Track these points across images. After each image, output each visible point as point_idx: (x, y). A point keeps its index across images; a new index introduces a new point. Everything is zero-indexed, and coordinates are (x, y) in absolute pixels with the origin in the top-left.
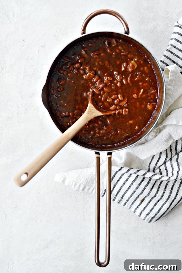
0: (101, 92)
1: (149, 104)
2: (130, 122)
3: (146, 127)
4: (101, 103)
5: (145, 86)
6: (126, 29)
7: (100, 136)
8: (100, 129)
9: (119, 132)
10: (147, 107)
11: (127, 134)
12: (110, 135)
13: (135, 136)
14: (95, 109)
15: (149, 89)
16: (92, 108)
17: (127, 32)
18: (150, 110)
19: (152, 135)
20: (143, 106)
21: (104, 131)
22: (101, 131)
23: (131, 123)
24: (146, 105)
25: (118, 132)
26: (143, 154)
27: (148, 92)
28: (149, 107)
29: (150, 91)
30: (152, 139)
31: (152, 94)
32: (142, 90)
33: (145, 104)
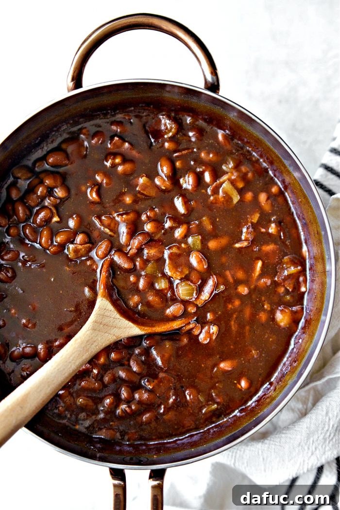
0: (137, 263)
1: (282, 311)
2: (222, 365)
3: (271, 384)
4: (136, 298)
5: (267, 254)
6: (209, 78)
7: (132, 410)
8: (135, 387)
9: (188, 397)
10: (273, 319)
11: (215, 402)
12: (162, 406)
13: (240, 412)
14: (118, 316)
15: (280, 262)
16: (106, 314)
17: (214, 87)
18: (284, 329)
19: (293, 410)
20: (263, 316)
21: (146, 396)
22: (137, 396)
23: (227, 369)
24: (272, 313)
25: (186, 397)
26: (265, 471)
27: (277, 272)
28: (282, 318)
29: (283, 269)
30: (294, 423)
31: (289, 276)
32: (259, 264)
33: (269, 309)
